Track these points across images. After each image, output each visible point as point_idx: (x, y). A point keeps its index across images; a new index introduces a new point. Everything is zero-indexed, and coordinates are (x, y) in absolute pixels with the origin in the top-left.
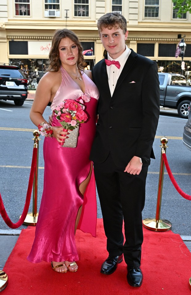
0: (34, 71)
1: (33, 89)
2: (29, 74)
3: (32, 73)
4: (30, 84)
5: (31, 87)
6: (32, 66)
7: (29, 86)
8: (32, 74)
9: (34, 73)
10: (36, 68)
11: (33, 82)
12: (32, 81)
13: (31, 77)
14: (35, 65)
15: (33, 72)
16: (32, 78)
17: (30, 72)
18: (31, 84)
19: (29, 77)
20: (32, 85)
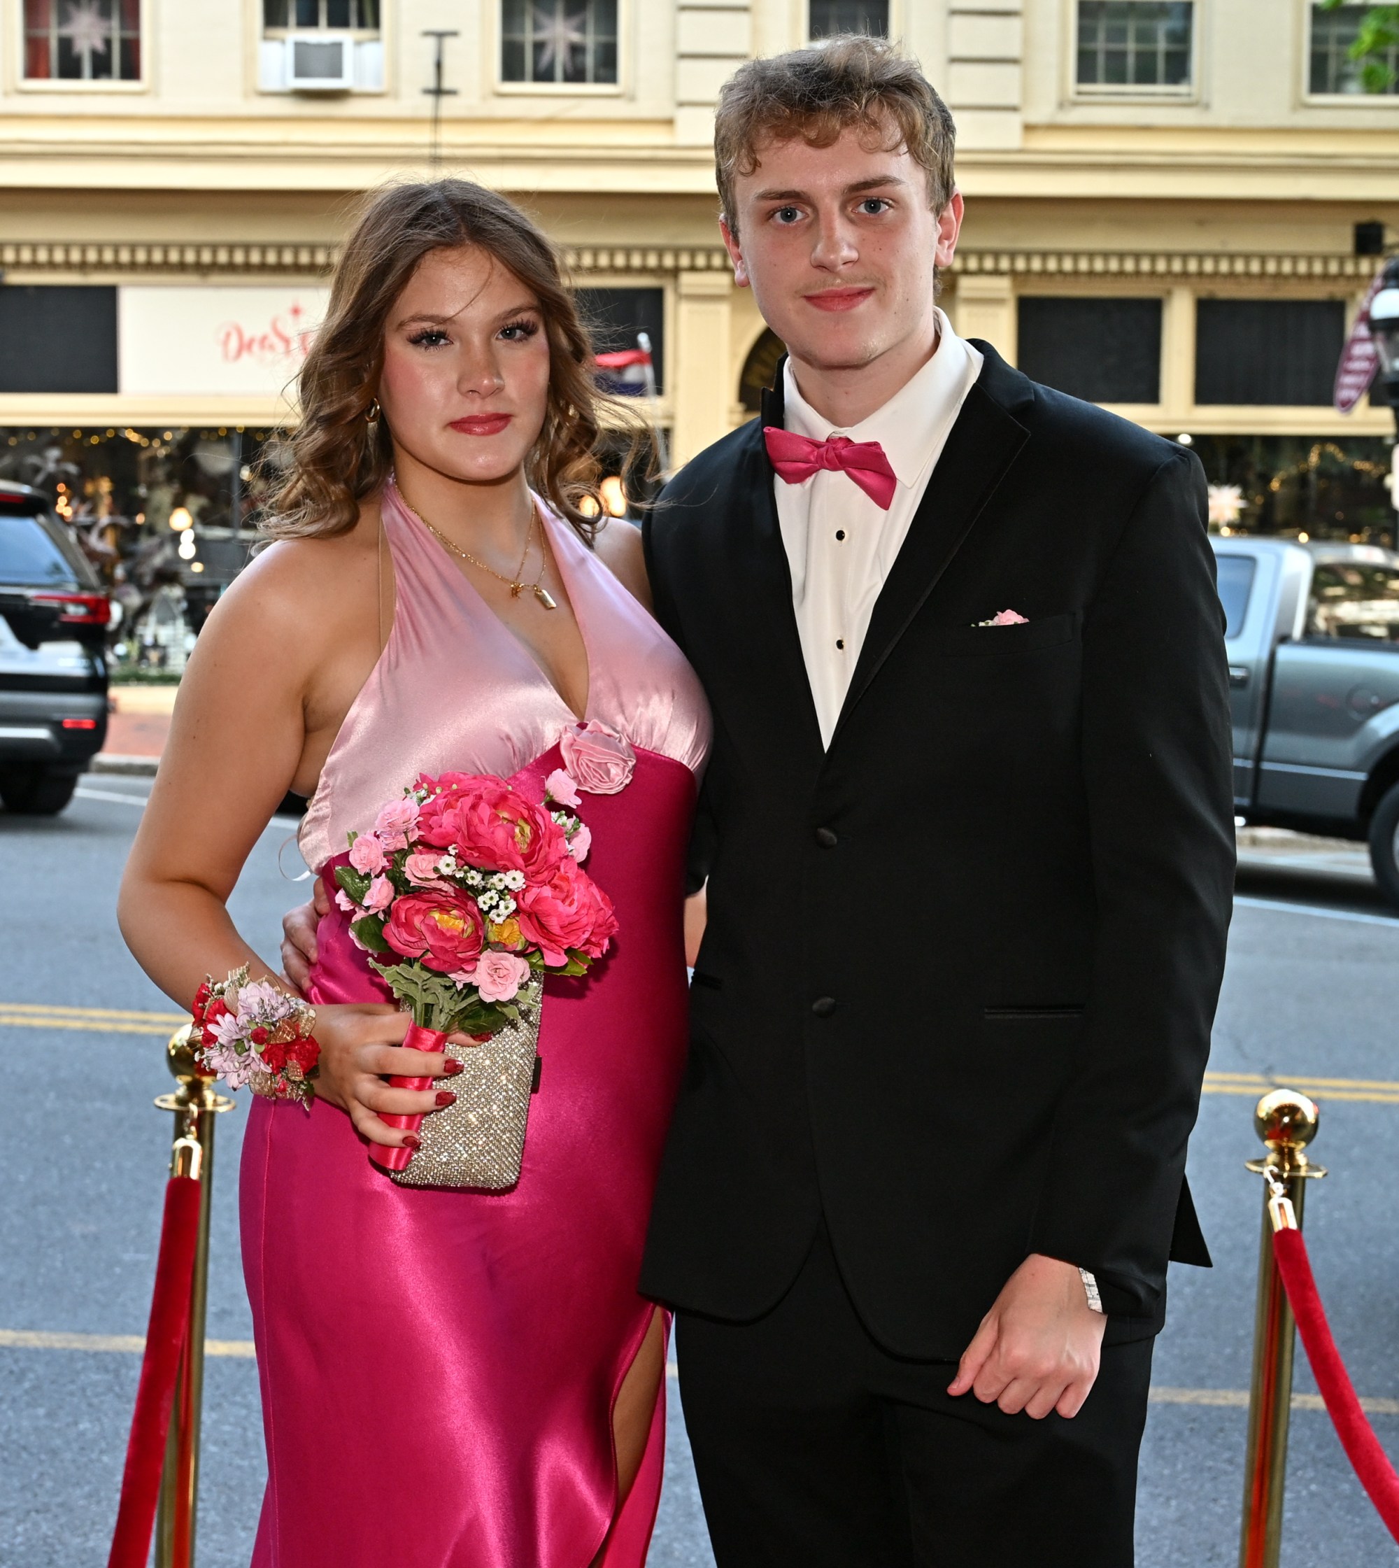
0: (160, 527)
1: (154, 672)
2: (124, 554)
3: (145, 543)
4: (131, 635)
5: (135, 653)
6: (151, 486)
7: (121, 649)
8: (149, 554)
9: (161, 545)
10: (178, 503)
11: (152, 619)
12: (144, 610)
13: (141, 576)
14: (170, 478)
15: (151, 531)
16: (147, 580)
17: (128, 535)
18: (140, 630)
19: (119, 572)
20: (148, 640)
